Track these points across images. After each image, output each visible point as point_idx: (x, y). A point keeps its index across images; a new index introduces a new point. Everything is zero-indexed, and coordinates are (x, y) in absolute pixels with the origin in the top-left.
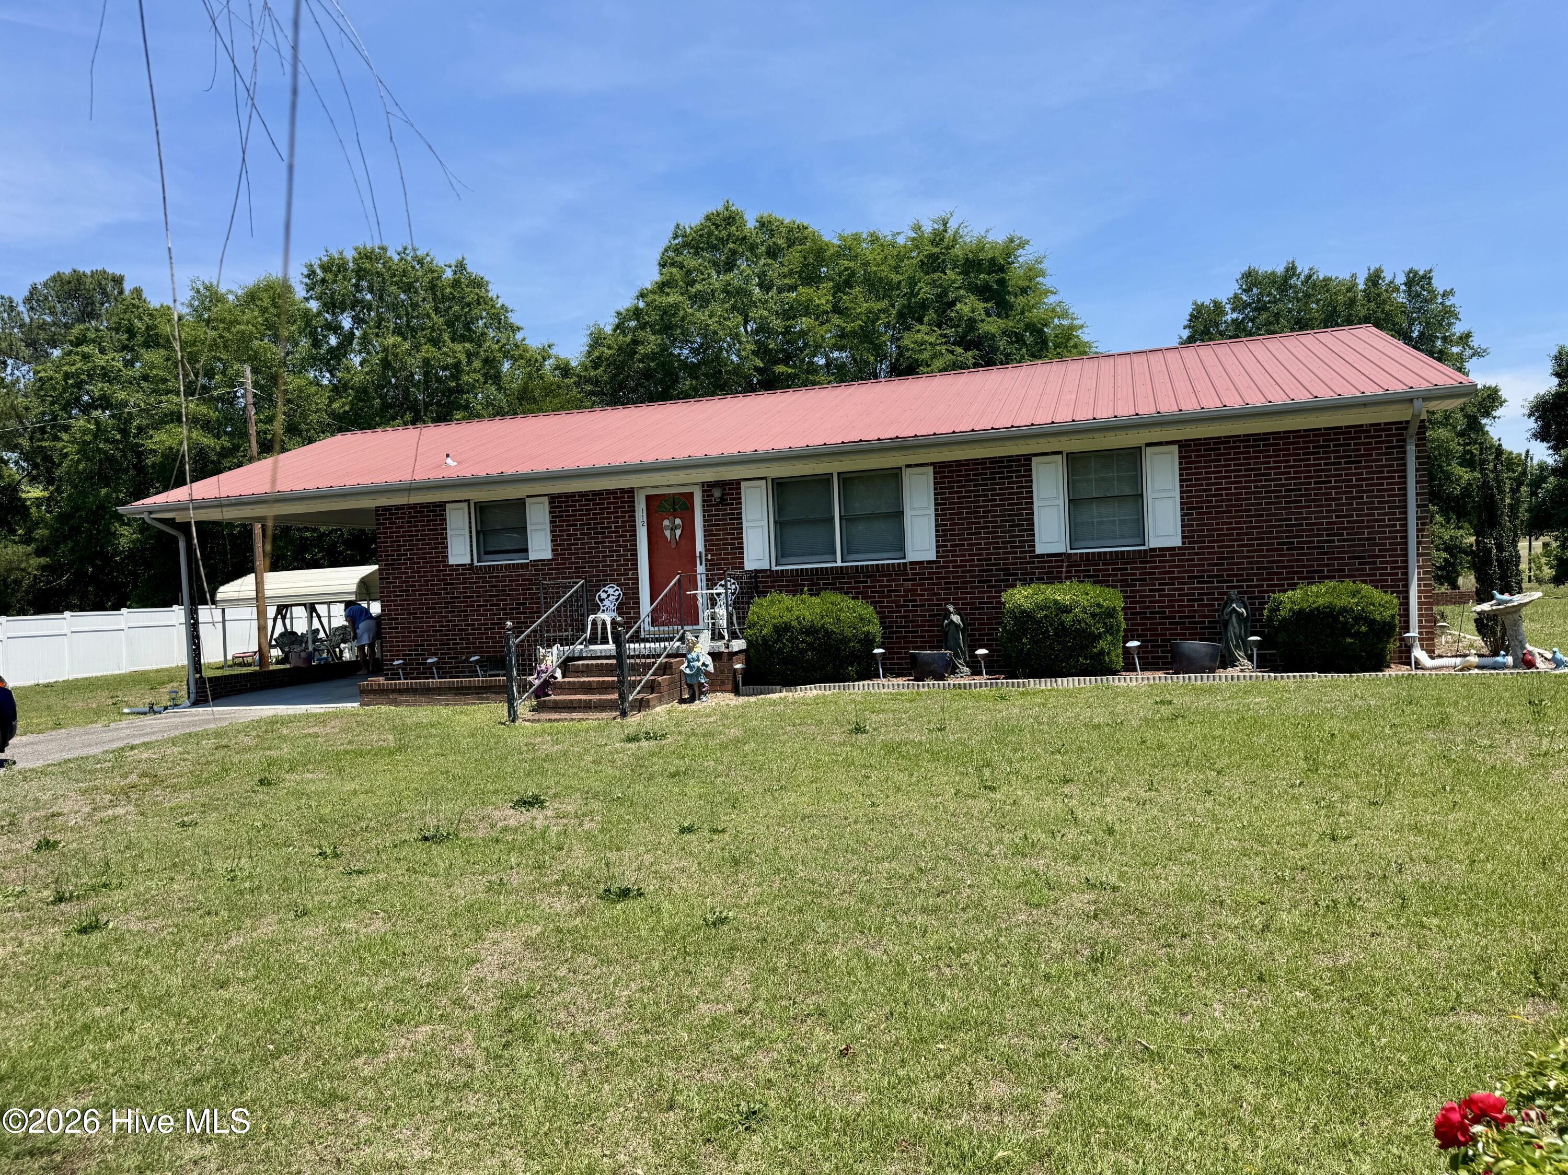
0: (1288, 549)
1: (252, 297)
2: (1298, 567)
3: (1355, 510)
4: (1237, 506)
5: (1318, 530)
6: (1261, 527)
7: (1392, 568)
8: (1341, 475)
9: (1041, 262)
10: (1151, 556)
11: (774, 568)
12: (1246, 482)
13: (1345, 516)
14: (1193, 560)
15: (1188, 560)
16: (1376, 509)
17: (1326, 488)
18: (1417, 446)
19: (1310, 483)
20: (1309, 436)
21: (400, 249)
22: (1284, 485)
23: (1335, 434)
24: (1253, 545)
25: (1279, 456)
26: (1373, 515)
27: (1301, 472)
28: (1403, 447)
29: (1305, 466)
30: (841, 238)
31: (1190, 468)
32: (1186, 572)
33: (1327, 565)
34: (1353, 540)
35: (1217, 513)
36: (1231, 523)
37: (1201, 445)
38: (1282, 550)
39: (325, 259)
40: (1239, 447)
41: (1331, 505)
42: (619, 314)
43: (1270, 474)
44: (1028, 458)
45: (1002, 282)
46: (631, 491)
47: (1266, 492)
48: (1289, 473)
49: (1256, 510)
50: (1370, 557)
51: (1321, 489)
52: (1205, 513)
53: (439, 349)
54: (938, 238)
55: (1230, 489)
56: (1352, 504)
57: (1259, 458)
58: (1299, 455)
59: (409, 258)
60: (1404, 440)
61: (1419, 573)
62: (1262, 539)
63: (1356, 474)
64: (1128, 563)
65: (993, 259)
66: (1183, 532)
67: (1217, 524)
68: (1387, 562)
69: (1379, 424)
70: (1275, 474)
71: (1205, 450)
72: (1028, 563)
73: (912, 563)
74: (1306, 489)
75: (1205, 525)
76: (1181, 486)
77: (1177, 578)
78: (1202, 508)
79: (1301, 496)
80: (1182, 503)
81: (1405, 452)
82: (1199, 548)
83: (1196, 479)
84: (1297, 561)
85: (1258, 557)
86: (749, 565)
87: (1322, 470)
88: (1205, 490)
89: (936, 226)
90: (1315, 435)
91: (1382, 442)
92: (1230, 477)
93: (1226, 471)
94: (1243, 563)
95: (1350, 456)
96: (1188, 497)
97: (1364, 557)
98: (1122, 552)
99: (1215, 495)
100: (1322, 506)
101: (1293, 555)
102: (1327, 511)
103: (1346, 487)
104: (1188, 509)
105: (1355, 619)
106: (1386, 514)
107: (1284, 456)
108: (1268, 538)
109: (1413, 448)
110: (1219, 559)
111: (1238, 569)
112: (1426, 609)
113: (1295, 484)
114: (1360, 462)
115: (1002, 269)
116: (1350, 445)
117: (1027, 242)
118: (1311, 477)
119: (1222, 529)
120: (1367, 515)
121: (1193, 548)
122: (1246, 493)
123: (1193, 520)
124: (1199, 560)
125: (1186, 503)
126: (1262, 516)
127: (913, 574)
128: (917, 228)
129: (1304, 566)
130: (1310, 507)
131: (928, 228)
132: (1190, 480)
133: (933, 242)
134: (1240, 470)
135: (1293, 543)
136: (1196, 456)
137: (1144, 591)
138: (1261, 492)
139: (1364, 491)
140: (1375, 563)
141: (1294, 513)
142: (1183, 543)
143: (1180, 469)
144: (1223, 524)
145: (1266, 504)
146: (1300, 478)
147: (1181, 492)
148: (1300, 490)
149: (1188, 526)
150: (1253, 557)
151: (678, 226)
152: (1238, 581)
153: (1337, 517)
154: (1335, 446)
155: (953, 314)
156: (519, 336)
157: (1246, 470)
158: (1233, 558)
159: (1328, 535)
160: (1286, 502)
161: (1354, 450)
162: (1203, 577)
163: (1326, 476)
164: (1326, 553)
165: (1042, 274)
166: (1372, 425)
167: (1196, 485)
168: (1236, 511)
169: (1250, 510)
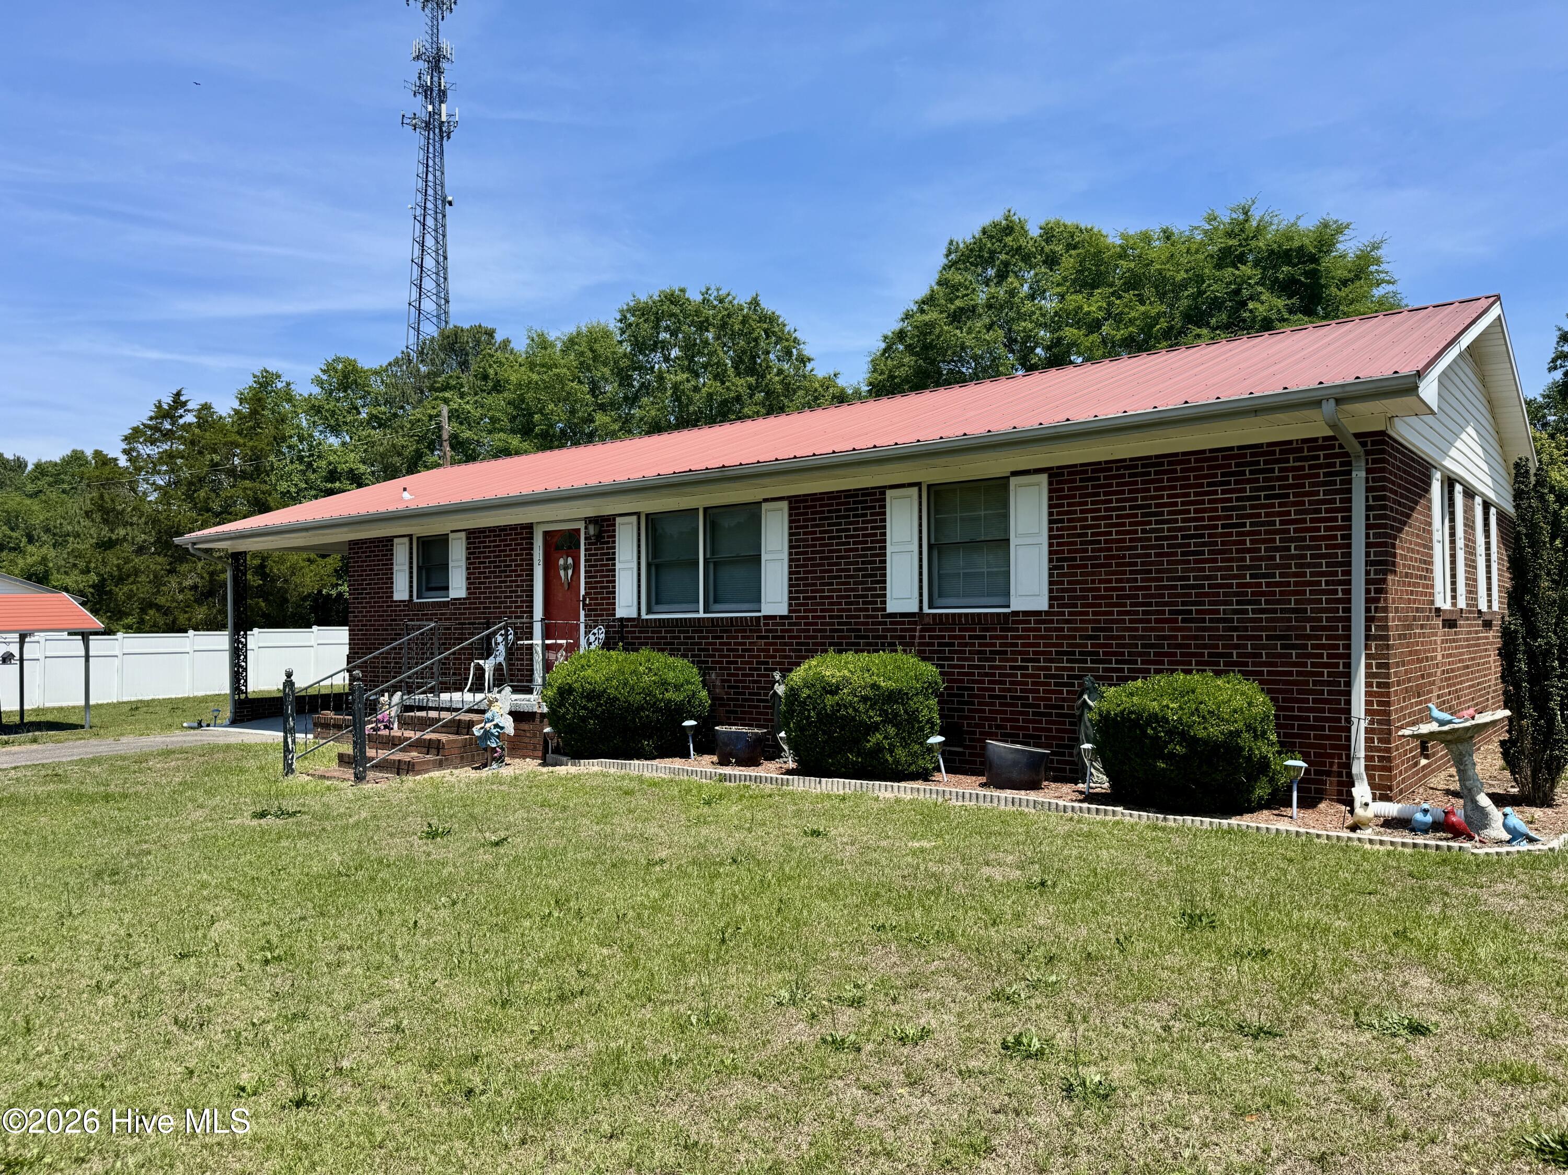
0: (1184, 621)
1: (571, 342)
2: (1196, 646)
3: (1278, 566)
4: (1119, 557)
5: (1225, 595)
6: (1149, 588)
7: (1330, 656)
8: (1259, 515)
9: (1378, 248)
10: (1014, 622)
11: (644, 616)
12: (1131, 524)
13: (1264, 576)
14: (1062, 629)
15: (1056, 629)
16: (1309, 565)
17: (1238, 534)
18: (1368, 471)
19: (1216, 527)
20: (1216, 459)
21: (704, 290)
22: (1180, 529)
23: (1252, 455)
24: (1137, 613)
25: (1174, 488)
26: (1304, 575)
27: (1204, 511)
28: (1349, 473)
29: (1210, 501)
30: (1124, 236)
31: (1062, 505)
32: (1054, 645)
33: (1237, 647)
34: (1274, 611)
35: (1093, 566)
36: (1110, 581)
37: (1076, 473)
38: (1176, 621)
39: (632, 304)
40: (1123, 476)
41: (1244, 559)
42: (886, 337)
43: (1162, 514)
44: (882, 490)
45: (1314, 274)
46: (529, 528)
47: (1157, 539)
48: (1188, 512)
49: (1143, 564)
50: (1298, 637)
51: (1231, 534)
52: (1079, 567)
53: (723, 383)
54: (1238, 230)
55: (1110, 533)
56: (1274, 558)
57: (1148, 490)
58: (1202, 485)
59: (712, 298)
60: (1349, 464)
61: (1368, 666)
62: (1150, 604)
63: (1280, 514)
64: (987, 630)
65: (1301, 248)
66: (1051, 591)
67: (1093, 582)
68: (1322, 647)
69: (1315, 440)
70: (1169, 513)
71: (1081, 480)
72: (880, 623)
73: (766, 617)
74: (1210, 536)
75: (1078, 582)
76: (1051, 530)
77: (1043, 653)
78: (1075, 559)
79: (1204, 544)
80: (1050, 553)
81: (1350, 482)
82: (1070, 614)
83: (1069, 520)
84: (1195, 638)
85: (1144, 629)
86: (620, 613)
87: (1233, 509)
88: (1079, 535)
89: (1234, 216)
90: (1224, 458)
91: (1320, 466)
92: (1111, 517)
93: (1106, 510)
94: (1123, 637)
95: (1273, 488)
96: (1059, 544)
97: (1288, 637)
98: (979, 614)
99: (1091, 543)
100: (1231, 560)
101: (1190, 629)
102: (1239, 568)
103: (1266, 532)
104: (1058, 560)
105: (1170, 733)
106: (1322, 574)
107: (1182, 487)
108: (1157, 604)
109: (1363, 474)
110: (1093, 629)
111: (1118, 645)
112: (1380, 722)
113: (1196, 528)
114: (1287, 496)
115: (1314, 259)
116: (1273, 471)
117: (1347, 226)
118: (1218, 518)
119: (1099, 589)
120: (1296, 575)
121: (1063, 614)
122: (1131, 540)
123: (1064, 575)
124: (1069, 629)
125: (1056, 552)
126: (1150, 572)
127: (767, 631)
128: (1211, 219)
129: (1205, 646)
130: (1215, 561)
131: (1225, 217)
132: (1062, 521)
133: (1230, 234)
134: (1124, 508)
135: (1190, 612)
136: (1070, 489)
137: (1005, 668)
138: (1149, 539)
139: (1292, 540)
140: (1305, 647)
141: (1193, 570)
142: (1051, 606)
143: (1050, 506)
144: (1100, 581)
145: (1157, 555)
146: (1203, 519)
147: (1050, 537)
148: (1202, 536)
149: (1058, 583)
150: (1136, 629)
151: (951, 243)
152: (1117, 662)
153: (1252, 576)
154: (1251, 472)
155: (1246, 315)
156: (809, 366)
157: (1131, 508)
158: (1111, 629)
159: (1238, 603)
160: (1183, 554)
161: (1279, 479)
162: (1074, 653)
163: (1238, 517)
164: (1235, 629)
165: (1378, 261)
166: (1304, 441)
167: (1069, 528)
168: (1117, 565)
169: (1135, 564)
